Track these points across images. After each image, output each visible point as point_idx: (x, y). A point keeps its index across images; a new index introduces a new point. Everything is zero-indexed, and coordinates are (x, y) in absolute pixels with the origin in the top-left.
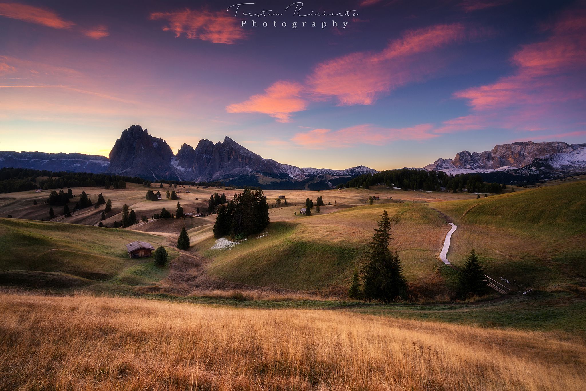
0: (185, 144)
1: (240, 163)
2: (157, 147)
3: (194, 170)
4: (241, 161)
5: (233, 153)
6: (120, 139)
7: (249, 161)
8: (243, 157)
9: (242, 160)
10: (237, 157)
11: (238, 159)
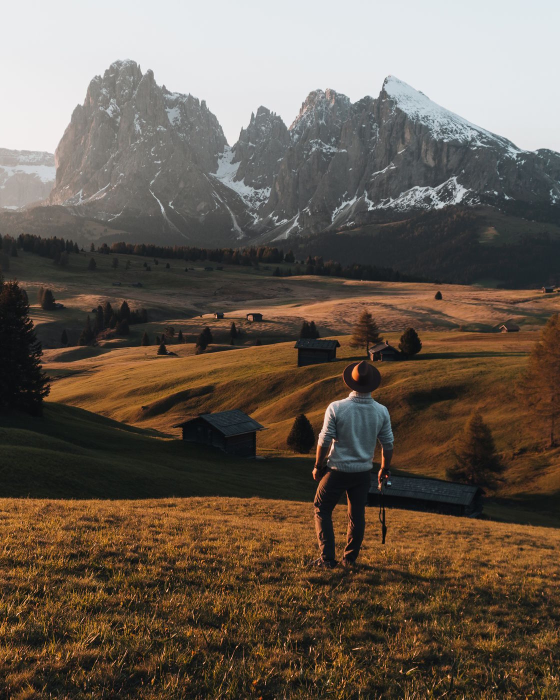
0: (262, 110)
1: (427, 167)
2: (179, 123)
3: (280, 193)
4: (431, 163)
5: (408, 136)
6: (82, 104)
7: (461, 160)
8: (438, 147)
9: (434, 159)
10: (419, 149)
11: (423, 155)
